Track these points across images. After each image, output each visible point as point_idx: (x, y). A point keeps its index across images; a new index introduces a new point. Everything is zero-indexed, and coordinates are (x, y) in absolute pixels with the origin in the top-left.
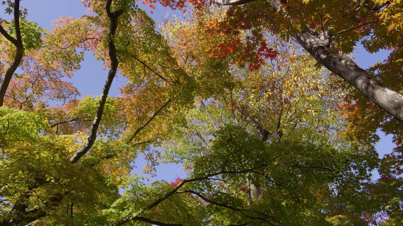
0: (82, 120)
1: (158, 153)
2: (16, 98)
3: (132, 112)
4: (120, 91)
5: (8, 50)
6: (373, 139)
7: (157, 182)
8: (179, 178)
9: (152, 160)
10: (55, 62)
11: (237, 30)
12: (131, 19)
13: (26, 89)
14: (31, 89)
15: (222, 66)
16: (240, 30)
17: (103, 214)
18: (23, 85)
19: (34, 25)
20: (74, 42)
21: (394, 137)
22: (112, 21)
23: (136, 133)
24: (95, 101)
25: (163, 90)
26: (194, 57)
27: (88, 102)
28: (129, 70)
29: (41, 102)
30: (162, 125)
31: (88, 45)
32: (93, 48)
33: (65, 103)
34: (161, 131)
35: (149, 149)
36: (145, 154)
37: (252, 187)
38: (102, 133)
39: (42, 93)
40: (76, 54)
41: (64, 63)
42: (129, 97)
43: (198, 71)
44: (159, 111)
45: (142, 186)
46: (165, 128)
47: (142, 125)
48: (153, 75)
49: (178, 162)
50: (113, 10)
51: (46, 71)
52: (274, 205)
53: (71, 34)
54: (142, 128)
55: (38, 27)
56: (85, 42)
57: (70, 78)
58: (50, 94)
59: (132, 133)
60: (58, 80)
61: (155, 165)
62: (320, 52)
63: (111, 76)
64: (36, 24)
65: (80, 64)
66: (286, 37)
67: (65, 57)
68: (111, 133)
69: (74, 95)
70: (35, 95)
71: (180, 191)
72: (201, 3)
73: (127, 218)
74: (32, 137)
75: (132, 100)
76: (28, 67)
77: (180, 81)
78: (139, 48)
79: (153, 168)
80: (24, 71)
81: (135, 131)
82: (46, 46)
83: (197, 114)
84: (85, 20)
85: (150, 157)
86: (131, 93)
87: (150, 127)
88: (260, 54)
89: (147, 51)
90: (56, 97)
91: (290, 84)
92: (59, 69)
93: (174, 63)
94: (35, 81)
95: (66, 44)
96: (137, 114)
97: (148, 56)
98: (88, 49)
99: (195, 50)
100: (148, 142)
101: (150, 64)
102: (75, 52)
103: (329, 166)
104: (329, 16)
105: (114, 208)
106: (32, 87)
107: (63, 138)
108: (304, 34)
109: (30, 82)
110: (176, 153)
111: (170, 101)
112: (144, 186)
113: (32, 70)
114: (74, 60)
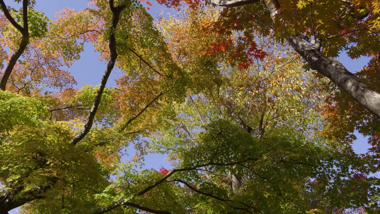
0: (76, 108)
1: (147, 143)
2: (14, 83)
3: (125, 103)
4: (116, 83)
5: (14, 37)
6: (350, 139)
7: (147, 171)
8: (163, 168)
9: (141, 149)
10: (56, 52)
11: (230, 30)
12: (132, 15)
13: (25, 76)
14: (30, 76)
15: (211, 64)
16: (232, 31)
17: (96, 198)
18: (23, 72)
19: (41, 15)
20: (75, 33)
21: (369, 139)
22: (114, 16)
23: (128, 123)
24: (93, 91)
25: (156, 83)
26: (185, 54)
27: (87, 91)
28: (125, 63)
29: (37, 89)
30: (153, 117)
31: (88, 37)
32: (92, 40)
33: (61, 91)
34: (151, 122)
35: (139, 139)
36: (134, 143)
37: (234, 179)
38: (97, 121)
39: (40, 81)
40: (76, 45)
41: (65, 53)
42: (124, 88)
43: (189, 67)
44: (151, 104)
45: (134, 173)
46: (155, 120)
47: (134, 116)
48: (147, 69)
49: (164, 153)
50: (115, 5)
51: (46, 59)
52: (257, 197)
53: (72, 26)
54: (134, 119)
55: (44, 17)
56: (85, 33)
57: (69, 67)
58: (48, 81)
59: (125, 123)
60: (57, 69)
61: (144, 154)
62: (312, 55)
63: (110, 67)
64: (43, 13)
65: (80, 54)
66: (281, 39)
67: (65, 47)
68: (105, 122)
69: (70, 84)
70: (33, 82)
71: (169, 180)
72: (195, 3)
73: (118, 203)
74: (32, 122)
75: (126, 91)
76: (29, 55)
77: (173, 76)
78: (137, 42)
79: (141, 157)
80: (24, 58)
81: (127, 120)
82: (49, 36)
83: (184, 108)
84: (87, 13)
85: (139, 147)
86: (126, 85)
87: (141, 118)
88: (250, 54)
89: (143, 46)
90: (53, 85)
91: (275, 84)
92: (59, 59)
93: (169, 59)
94: (35, 68)
95: (67, 35)
96: (130, 105)
97: (144, 50)
98: (87, 40)
99: (188, 47)
100: (138, 132)
101: (145, 58)
102: (75, 43)
103: (312, 163)
104: (321, 22)
105: (105, 193)
106: (31, 74)
107: (60, 124)
108: (297, 38)
109: (29, 69)
110: (162, 144)
111: (161, 94)
112: (136, 174)
113: (32, 57)
114: (73, 50)
